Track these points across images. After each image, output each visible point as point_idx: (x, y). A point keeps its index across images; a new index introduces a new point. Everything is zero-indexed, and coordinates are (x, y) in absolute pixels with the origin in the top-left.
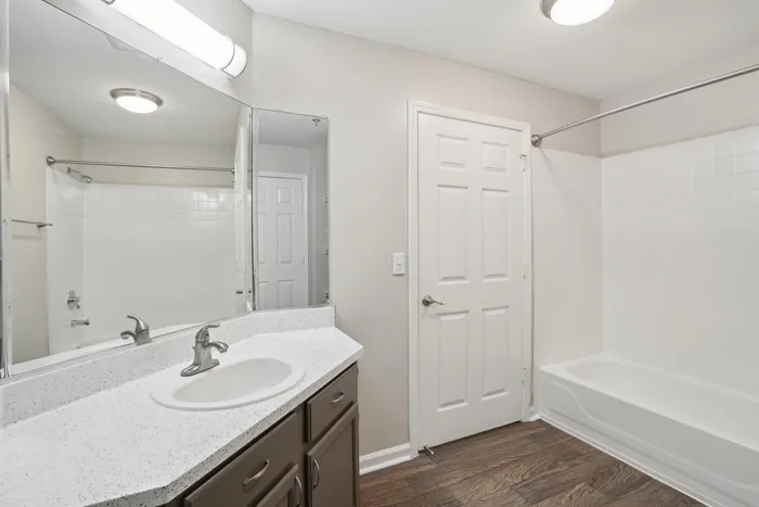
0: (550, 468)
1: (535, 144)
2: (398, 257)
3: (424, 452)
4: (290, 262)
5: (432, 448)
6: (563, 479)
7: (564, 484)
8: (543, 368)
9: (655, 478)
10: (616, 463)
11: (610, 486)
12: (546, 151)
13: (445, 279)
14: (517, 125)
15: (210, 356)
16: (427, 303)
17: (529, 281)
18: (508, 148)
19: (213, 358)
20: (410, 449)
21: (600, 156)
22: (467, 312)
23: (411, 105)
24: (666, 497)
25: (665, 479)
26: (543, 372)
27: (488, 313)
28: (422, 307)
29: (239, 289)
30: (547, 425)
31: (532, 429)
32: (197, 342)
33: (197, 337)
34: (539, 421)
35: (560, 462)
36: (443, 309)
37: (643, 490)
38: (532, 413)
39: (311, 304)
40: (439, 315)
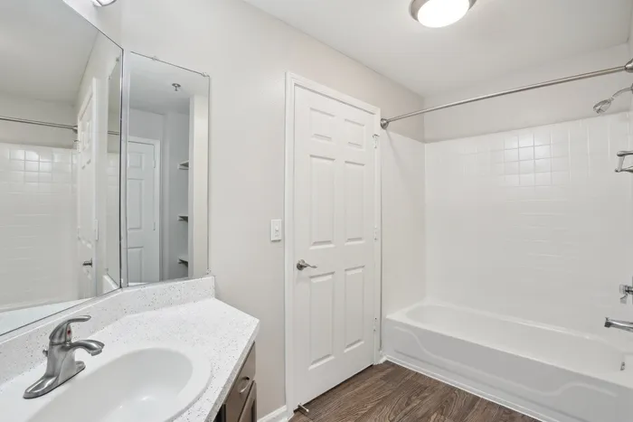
0: (408, 404)
1: (383, 126)
2: (276, 224)
3: (299, 410)
4: (140, 228)
5: (304, 405)
6: (420, 413)
7: (422, 417)
8: (388, 317)
9: (481, 397)
10: (452, 389)
11: (455, 413)
12: (391, 133)
13: (315, 243)
14: (371, 108)
15: (73, 360)
16: (300, 267)
17: (378, 243)
18: (364, 128)
19: (76, 359)
20: (287, 411)
21: (424, 141)
22: (333, 273)
23: (288, 78)
24: (494, 412)
25: (489, 397)
26: (388, 320)
27: (349, 273)
28: (297, 271)
29: (88, 260)
30: (394, 365)
31: (382, 371)
32: (52, 344)
33: (52, 337)
34: (387, 362)
35: (413, 398)
36: (314, 272)
37: (477, 410)
38: (381, 356)
39: (162, 279)
40: (312, 277)
